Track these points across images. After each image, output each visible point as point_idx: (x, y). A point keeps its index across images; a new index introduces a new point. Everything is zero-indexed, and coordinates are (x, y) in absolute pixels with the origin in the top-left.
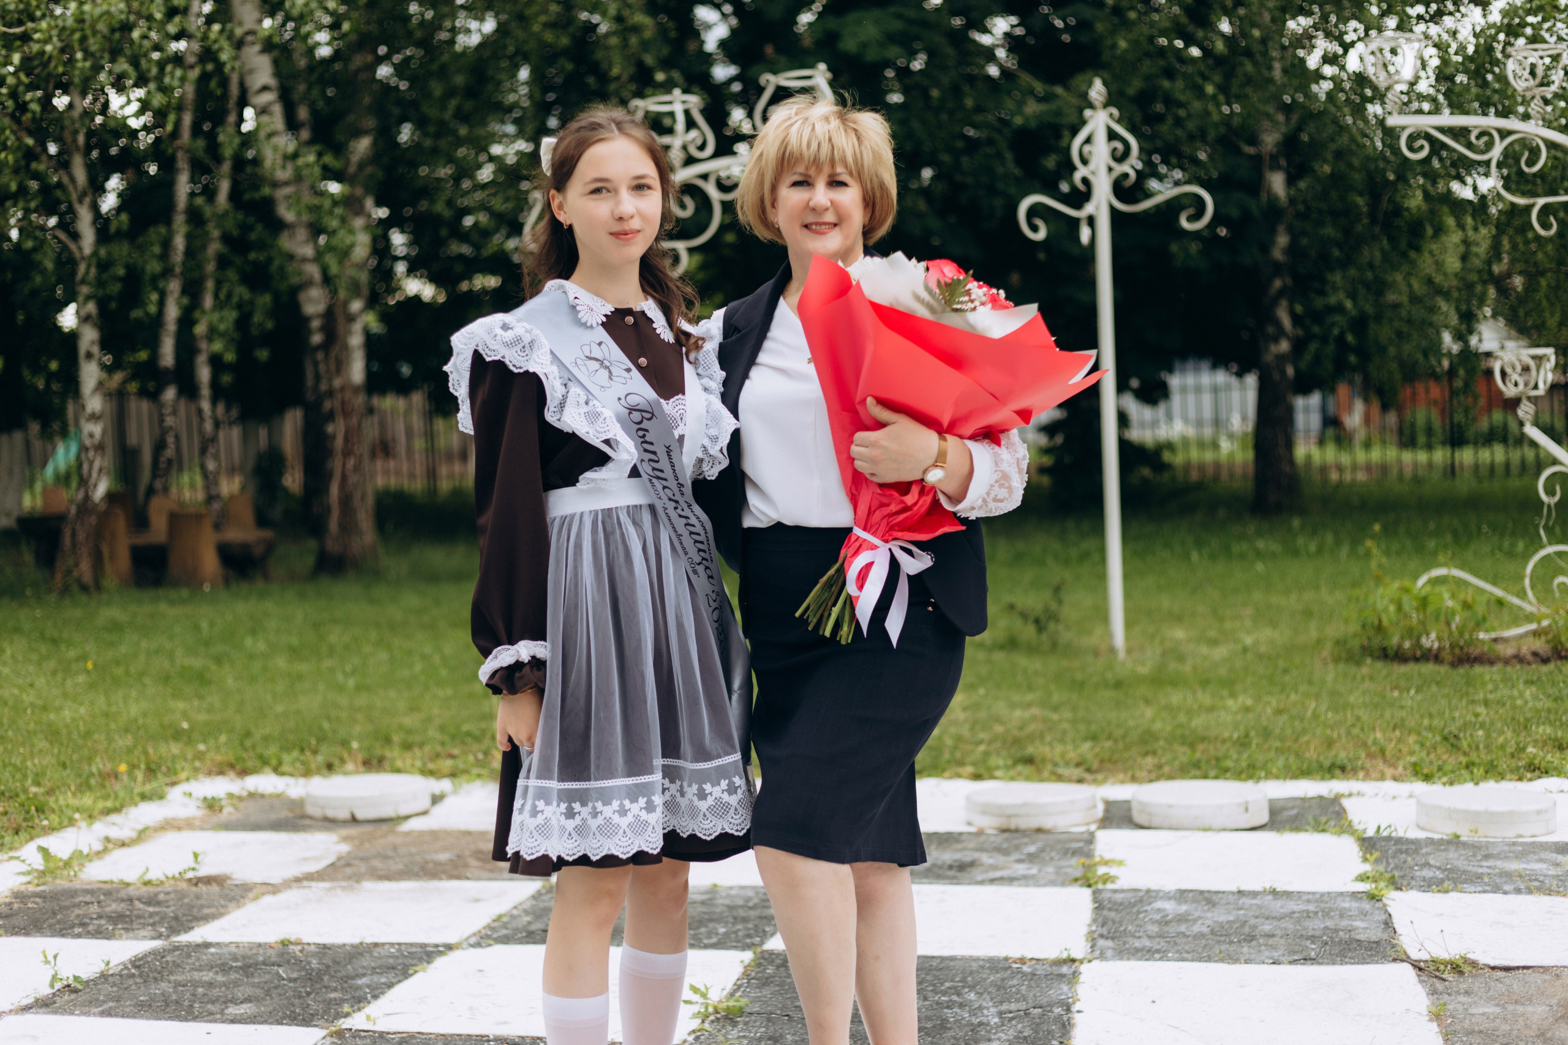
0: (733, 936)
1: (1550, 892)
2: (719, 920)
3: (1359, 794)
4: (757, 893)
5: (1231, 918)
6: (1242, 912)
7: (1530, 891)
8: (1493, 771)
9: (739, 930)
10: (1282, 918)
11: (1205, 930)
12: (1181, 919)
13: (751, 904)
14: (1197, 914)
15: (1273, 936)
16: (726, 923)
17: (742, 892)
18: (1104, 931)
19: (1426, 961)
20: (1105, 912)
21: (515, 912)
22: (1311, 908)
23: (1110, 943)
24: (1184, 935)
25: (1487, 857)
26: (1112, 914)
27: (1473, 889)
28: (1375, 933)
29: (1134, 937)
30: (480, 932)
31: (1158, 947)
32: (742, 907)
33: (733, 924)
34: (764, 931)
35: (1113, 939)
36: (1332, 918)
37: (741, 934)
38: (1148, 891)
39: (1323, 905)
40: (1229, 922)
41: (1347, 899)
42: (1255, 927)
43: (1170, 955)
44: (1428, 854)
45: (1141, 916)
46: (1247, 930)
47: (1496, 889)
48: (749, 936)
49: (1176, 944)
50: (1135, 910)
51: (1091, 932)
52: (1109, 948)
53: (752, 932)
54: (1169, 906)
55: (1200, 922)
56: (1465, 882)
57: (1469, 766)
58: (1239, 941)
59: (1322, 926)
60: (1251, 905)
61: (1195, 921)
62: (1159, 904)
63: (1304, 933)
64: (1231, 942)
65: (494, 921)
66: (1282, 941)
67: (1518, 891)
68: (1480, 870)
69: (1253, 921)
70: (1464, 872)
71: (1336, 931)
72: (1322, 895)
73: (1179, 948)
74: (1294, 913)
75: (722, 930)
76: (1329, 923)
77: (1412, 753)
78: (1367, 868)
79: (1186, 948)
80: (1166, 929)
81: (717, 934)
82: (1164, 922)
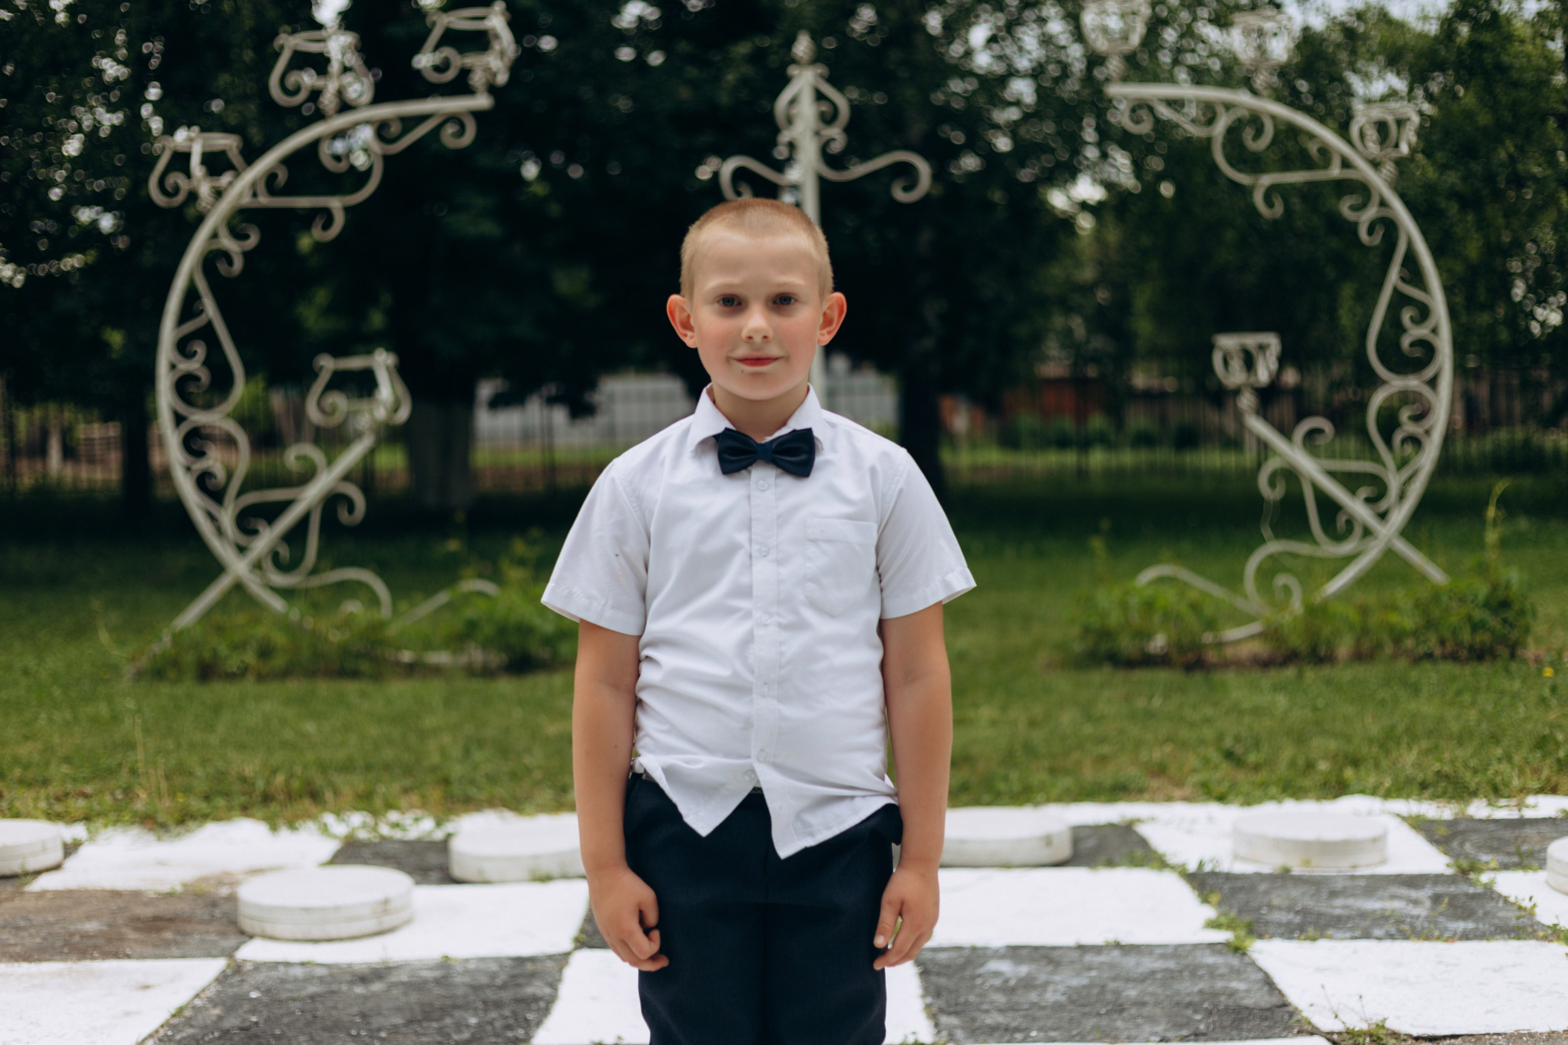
0: (489, 1028)
1: (1428, 938)
2: (466, 1006)
3: (1152, 819)
4: (501, 966)
5: (1084, 981)
6: (1093, 973)
7: (1405, 937)
8: (1292, 789)
9: (494, 1019)
10: (1143, 979)
11: (1063, 999)
12: (1027, 984)
13: (498, 982)
14: (1042, 978)
15: (1143, 1004)
16: (476, 1009)
17: (482, 966)
18: (941, 1003)
19: (1340, 1033)
20: (934, 979)
21: (198, 1002)
22: (1171, 964)
23: (953, 1020)
24: (1043, 1008)
25: (1333, 894)
26: (943, 981)
27: (1340, 935)
28: (1263, 999)
29: (979, 1010)
30: (157, 1031)
31: (1014, 1024)
32: (489, 986)
33: (486, 1011)
34: (526, 1020)
35: (956, 1013)
36: (1201, 977)
37: (498, 1024)
38: (974, 949)
39: (1184, 962)
40: (1084, 987)
41: (1208, 952)
42: (1117, 993)
43: (1034, 1034)
44: (1266, 893)
45: (979, 981)
46: (1109, 997)
47: (1367, 935)
48: (509, 1027)
49: (1035, 1019)
50: (967, 973)
51: (928, 1007)
52: (956, 1027)
53: (511, 1021)
54: (1005, 967)
55: (1051, 988)
56: (1328, 926)
57: (1264, 785)
58: (1108, 1013)
59: (1196, 989)
60: (1102, 963)
61: (1045, 985)
62: (994, 965)
63: (1176, 999)
64: (1099, 1015)
65: (174, 1016)
66: (1158, 1011)
67: (1392, 937)
68: (1338, 912)
69: (1112, 985)
70: (1320, 915)
71: (1215, 995)
72: (1178, 947)
73: (1040, 1024)
74: (1153, 973)
75: (473, 1021)
76: (1201, 985)
77: (1194, 771)
78: (1209, 912)
79: (1050, 1023)
80: (1015, 998)
81: (468, 1026)
82: (1007, 989)
